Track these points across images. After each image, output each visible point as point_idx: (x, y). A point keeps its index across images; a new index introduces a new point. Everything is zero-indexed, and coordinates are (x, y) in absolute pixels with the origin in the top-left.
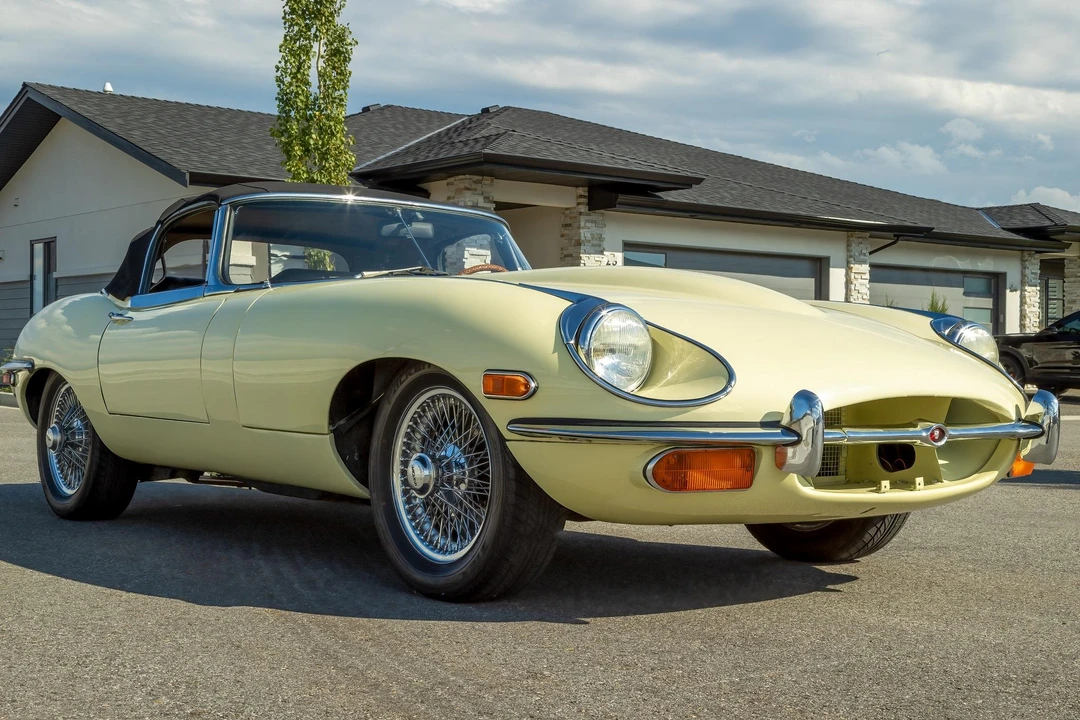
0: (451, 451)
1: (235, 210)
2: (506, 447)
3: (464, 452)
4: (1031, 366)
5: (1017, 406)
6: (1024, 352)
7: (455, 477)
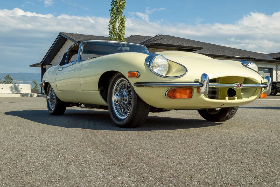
0: (125, 93)
1: (84, 44)
2: (134, 89)
3: (127, 93)
4: (279, 88)
5: (261, 80)
6: (277, 85)
7: (125, 99)
